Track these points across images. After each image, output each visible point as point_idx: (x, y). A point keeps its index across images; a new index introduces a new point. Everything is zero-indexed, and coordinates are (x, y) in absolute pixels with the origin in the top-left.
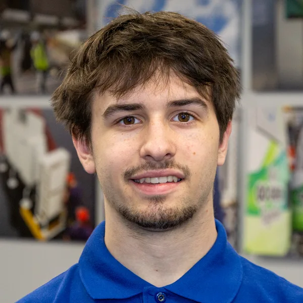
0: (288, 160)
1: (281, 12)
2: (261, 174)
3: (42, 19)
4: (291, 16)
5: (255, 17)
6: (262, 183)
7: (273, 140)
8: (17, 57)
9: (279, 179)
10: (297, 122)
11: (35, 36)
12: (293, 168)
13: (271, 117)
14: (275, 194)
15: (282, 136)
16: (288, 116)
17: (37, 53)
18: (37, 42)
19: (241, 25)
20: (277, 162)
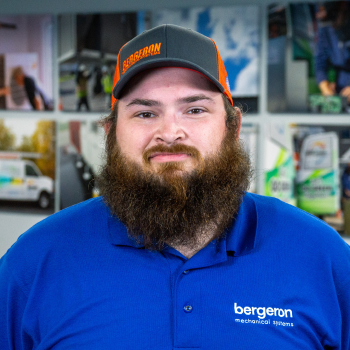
0: (294, 163)
1: (289, 55)
2: (274, 172)
3: (109, 57)
4: (297, 58)
5: (270, 58)
6: (275, 179)
7: (283, 147)
8: (91, 85)
9: (287, 176)
10: (301, 135)
11: (105, 69)
12: (298, 168)
13: (281, 131)
14: (285, 187)
15: (289, 145)
16: (293, 131)
17: (106, 81)
18: (106, 73)
19: (259, 64)
20: (286, 164)
